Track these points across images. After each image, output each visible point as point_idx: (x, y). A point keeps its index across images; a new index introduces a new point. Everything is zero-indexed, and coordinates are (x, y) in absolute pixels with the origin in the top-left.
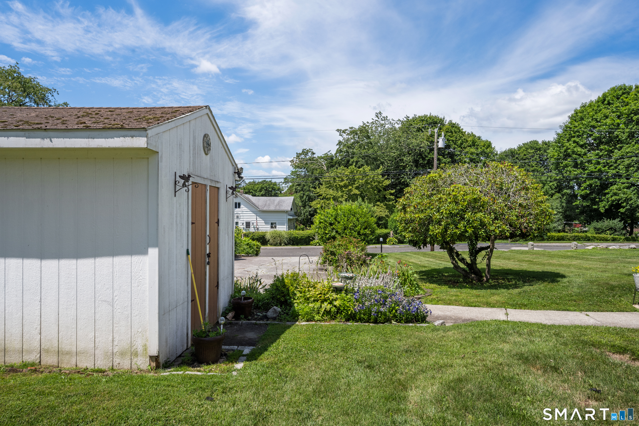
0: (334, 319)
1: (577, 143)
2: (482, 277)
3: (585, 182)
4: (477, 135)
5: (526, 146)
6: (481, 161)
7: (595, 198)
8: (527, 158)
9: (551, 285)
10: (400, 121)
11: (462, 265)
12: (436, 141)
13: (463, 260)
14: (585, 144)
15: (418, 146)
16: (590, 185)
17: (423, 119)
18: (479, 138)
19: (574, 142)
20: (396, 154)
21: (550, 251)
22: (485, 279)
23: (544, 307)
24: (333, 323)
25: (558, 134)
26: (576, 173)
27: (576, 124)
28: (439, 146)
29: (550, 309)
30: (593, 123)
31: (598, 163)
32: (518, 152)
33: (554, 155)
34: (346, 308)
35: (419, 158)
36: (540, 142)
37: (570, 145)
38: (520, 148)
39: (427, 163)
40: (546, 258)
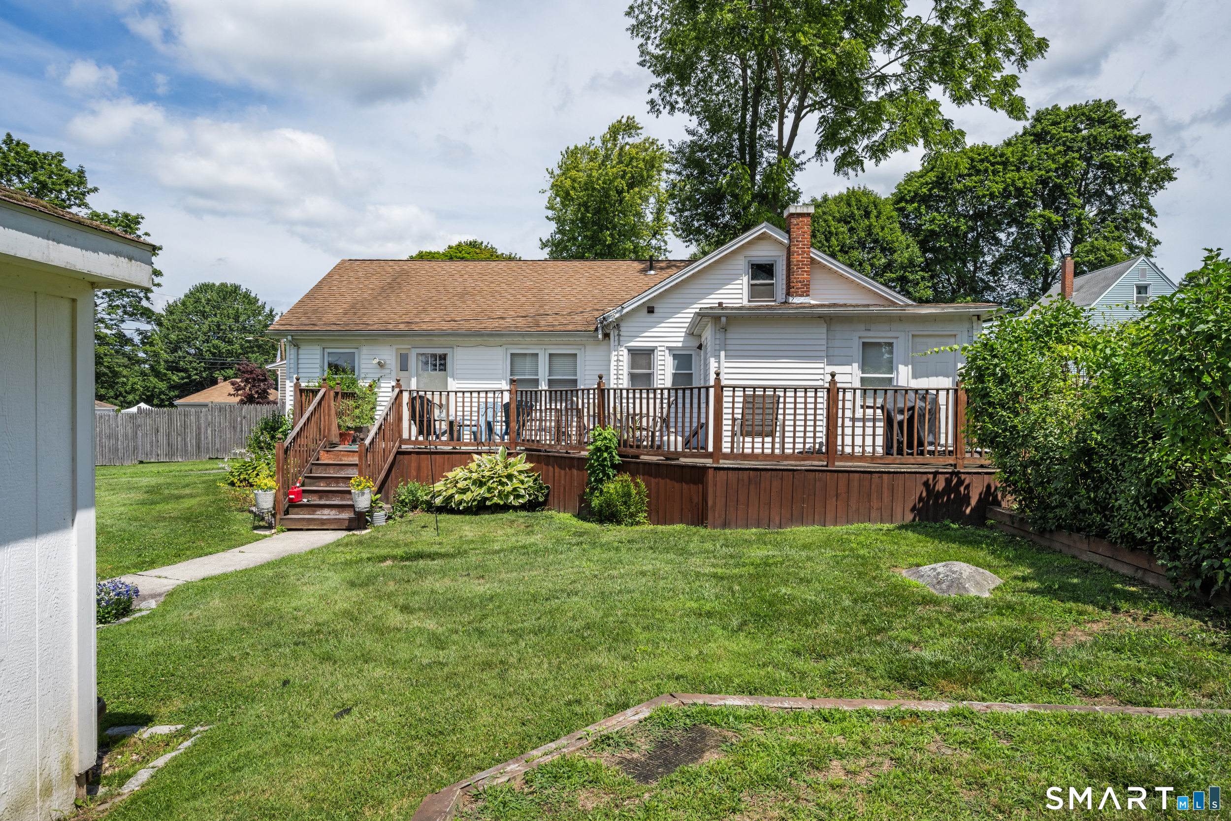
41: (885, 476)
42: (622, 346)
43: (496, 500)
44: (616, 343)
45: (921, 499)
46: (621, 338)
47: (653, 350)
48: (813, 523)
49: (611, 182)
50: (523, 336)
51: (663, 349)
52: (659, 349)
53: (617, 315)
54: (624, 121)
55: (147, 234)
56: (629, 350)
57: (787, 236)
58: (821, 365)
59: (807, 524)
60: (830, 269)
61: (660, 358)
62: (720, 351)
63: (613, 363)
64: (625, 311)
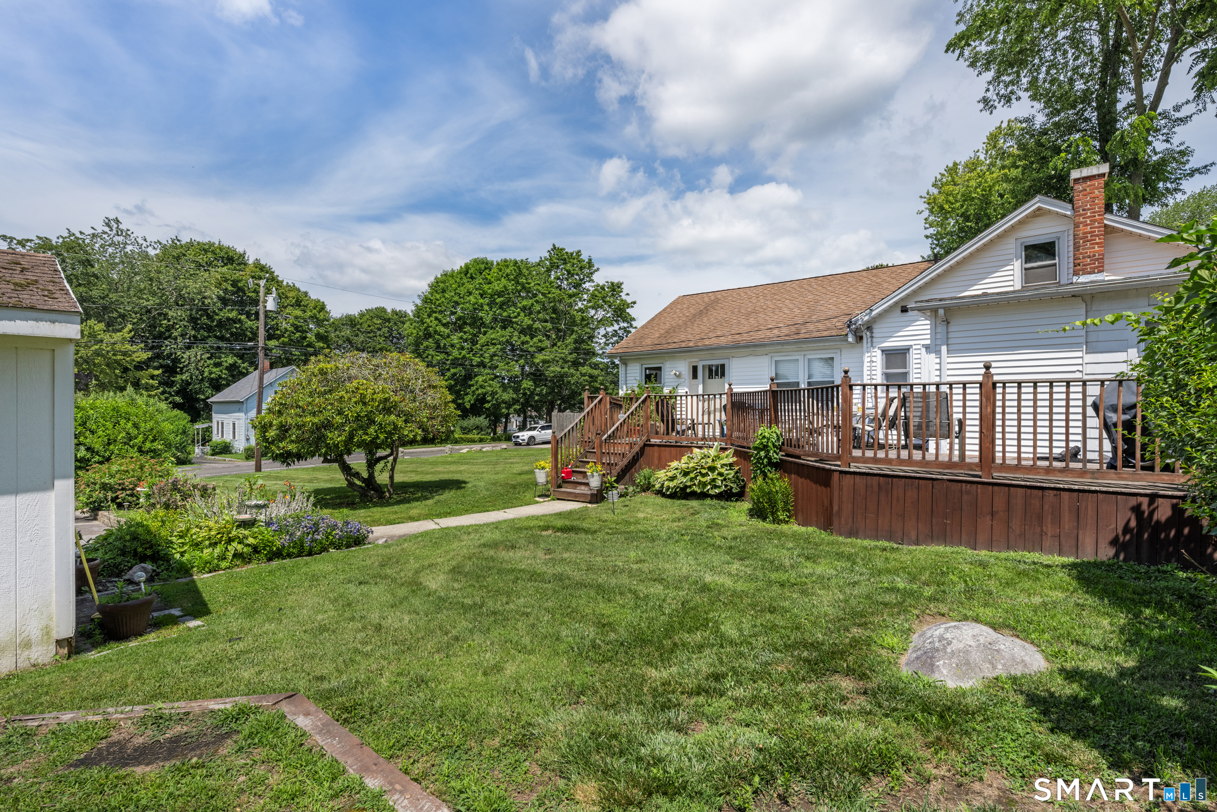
0: (249, 563)
1: (440, 321)
2: (384, 492)
3: (448, 370)
4: (303, 289)
5: (371, 314)
6: (311, 330)
7: (460, 390)
8: (372, 331)
9: (459, 492)
10: (160, 244)
11: (358, 482)
12: (261, 299)
13: (357, 475)
14: (448, 323)
15: (200, 293)
16: (455, 374)
17: (206, 249)
18: (306, 294)
19: (436, 319)
20: (152, 302)
21: (426, 457)
22: (387, 494)
23: (467, 512)
24: (250, 566)
25: (417, 306)
26: (439, 358)
27: (438, 296)
28: (268, 309)
29: (473, 513)
30: (456, 298)
31: (462, 348)
32: (361, 321)
33: (412, 333)
34: (267, 544)
35: (201, 316)
36: (389, 310)
37: (431, 322)
38: (362, 315)
39: (216, 326)
40: (430, 467)
41: (1065, 495)
42: (874, 348)
43: (695, 488)
44: (869, 345)
45: (1126, 529)
46: (874, 340)
47: (908, 349)
48: (960, 544)
49: (991, 187)
50: (782, 344)
51: (919, 347)
52: (914, 347)
53: (866, 318)
54: (1004, 125)
55: (628, 294)
56: (883, 351)
57: (1070, 206)
58: (1080, 354)
59: (952, 544)
60: (1140, 235)
61: (915, 356)
62: (941, 345)
63: (866, 365)
64: (874, 313)
